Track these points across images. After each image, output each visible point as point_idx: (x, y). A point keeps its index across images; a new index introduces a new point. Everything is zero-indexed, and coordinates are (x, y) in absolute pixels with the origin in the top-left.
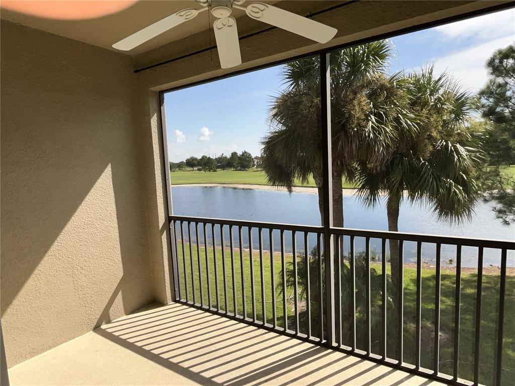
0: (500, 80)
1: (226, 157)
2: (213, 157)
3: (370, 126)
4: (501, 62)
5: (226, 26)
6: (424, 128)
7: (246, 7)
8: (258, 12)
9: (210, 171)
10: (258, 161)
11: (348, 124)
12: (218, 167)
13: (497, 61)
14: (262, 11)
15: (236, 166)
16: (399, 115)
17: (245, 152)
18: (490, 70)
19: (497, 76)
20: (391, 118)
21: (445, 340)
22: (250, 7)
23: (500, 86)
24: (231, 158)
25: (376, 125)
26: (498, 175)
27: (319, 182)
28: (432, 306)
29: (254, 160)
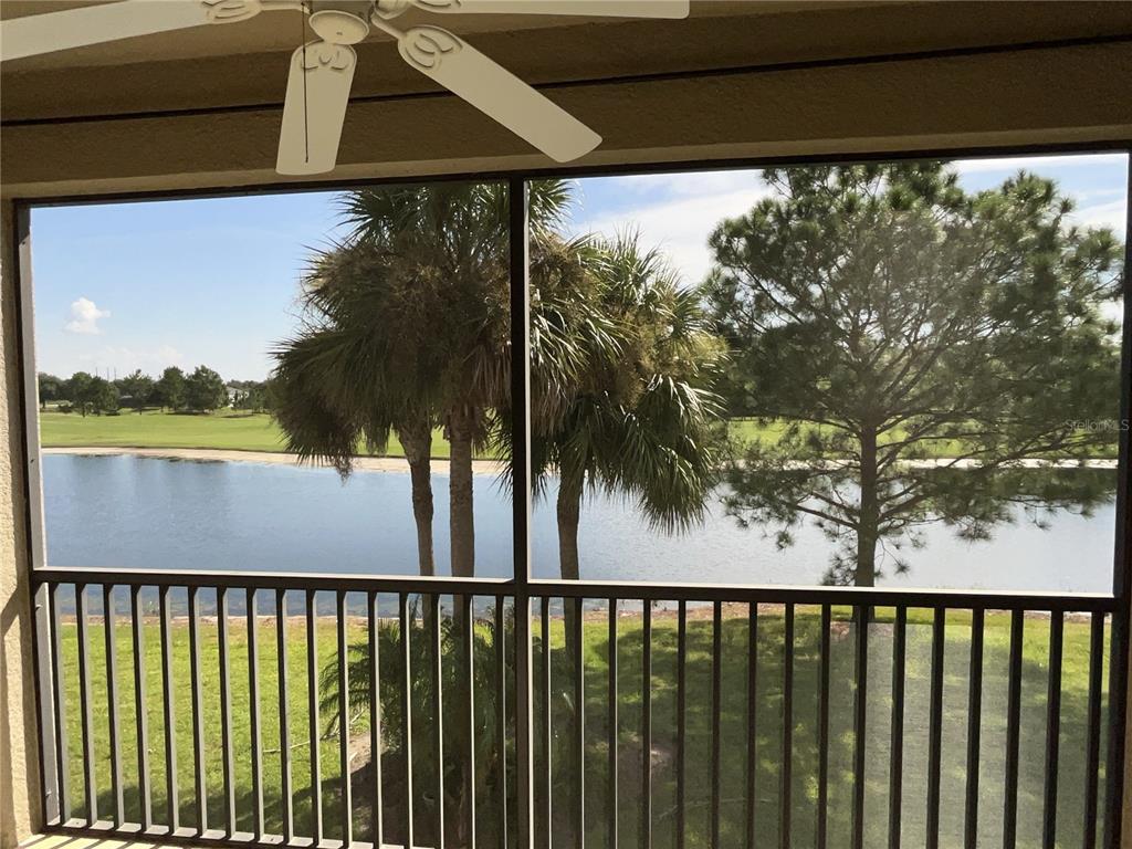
0: (727, 272)
1: (146, 380)
2: (109, 376)
3: (538, 339)
4: (729, 241)
5: (330, 65)
6: (631, 350)
7: (404, 31)
8: (433, 53)
9: (97, 413)
10: (240, 392)
11: (494, 331)
12: (124, 404)
13: (723, 238)
14: (443, 52)
15: (177, 402)
16: (588, 321)
17: (204, 370)
18: (713, 252)
19: (725, 265)
20: (574, 325)
21: (665, 765)
22: (413, 35)
23: (728, 282)
24: (162, 381)
25: (549, 339)
26: (725, 438)
27: (414, 450)
28: (635, 698)
29: (228, 389)
